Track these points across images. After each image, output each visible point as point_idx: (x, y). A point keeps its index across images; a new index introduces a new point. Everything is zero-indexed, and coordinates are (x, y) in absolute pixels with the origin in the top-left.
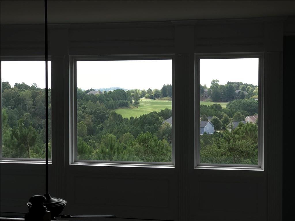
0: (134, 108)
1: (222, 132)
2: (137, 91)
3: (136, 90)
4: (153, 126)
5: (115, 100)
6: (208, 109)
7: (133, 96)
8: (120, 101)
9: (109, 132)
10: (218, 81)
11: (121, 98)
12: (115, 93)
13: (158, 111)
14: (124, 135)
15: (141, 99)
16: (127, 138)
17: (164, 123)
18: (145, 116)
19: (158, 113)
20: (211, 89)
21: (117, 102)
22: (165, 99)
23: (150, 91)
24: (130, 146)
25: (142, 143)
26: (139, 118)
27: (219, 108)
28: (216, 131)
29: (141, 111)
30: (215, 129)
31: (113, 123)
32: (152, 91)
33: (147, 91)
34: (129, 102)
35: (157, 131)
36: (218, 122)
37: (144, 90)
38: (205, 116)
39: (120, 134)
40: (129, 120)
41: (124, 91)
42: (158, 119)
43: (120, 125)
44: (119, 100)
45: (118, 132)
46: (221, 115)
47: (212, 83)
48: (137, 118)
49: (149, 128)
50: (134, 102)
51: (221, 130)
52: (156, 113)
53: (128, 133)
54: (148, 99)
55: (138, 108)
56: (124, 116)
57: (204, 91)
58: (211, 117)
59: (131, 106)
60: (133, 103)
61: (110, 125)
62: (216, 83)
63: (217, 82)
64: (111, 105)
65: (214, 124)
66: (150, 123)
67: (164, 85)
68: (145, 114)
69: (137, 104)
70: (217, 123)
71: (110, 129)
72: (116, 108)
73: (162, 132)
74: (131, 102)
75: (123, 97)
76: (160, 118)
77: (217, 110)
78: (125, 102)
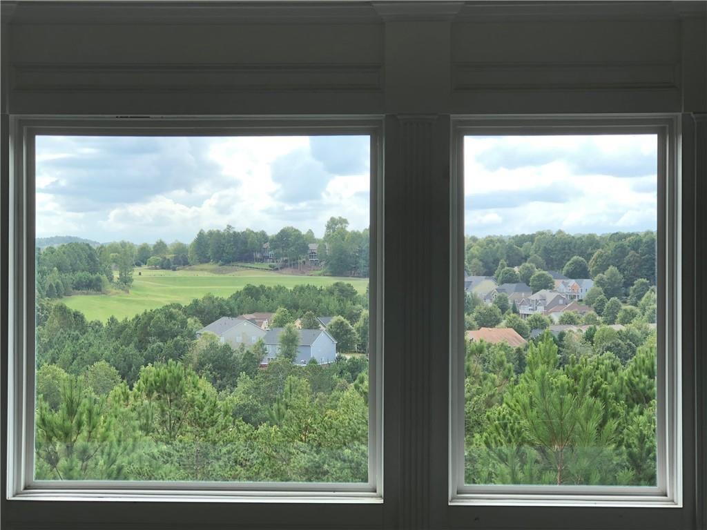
0: (117, 293)
1: (358, 356)
2: (127, 248)
3: (123, 245)
4: (170, 343)
5: (64, 273)
6: (320, 296)
7: (114, 262)
8: (79, 274)
9: (49, 360)
10: (345, 221)
11: (82, 267)
12: (64, 253)
13: (186, 301)
14: (91, 368)
15: (137, 270)
16: (98, 378)
17: (200, 334)
18: (149, 317)
19: (183, 306)
20: (326, 244)
21: (69, 277)
22: (202, 270)
23: (160, 247)
24: (122, 402)
25: (155, 394)
26: (133, 320)
27: (346, 293)
28: (343, 355)
29: (138, 302)
30: (338, 349)
31: (59, 334)
32: (168, 247)
33: (155, 246)
34: (104, 277)
35: (183, 357)
36: (348, 331)
37: (146, 244)
38: (310, 315)
39: (79, 364)
40: (104, 325)
41: (90, 248)
42: (184, 323)
43: (80, 342)
44: (77, 271)
45: (74, 359)
46: (355, 311)
47: (328, 227)
48: (128, 320)
49: (159, 347)
50: (118, 276)
51: (355, 352)
52: (178, 306)
53: (103, 362)
54: (156, 269)
55: (128, 292)
56: (89, 318)
57: (308, 248)
58: (327, 318)
59: (109, 287)
60: (115, 280)
61: (50, 342)
62: (339, 226)
63: (342, 224)
64: (54, 285)
65: (336, 336)
66: (163, 335)
67: (200, 233)
68: (148, 311)
69: (126, 282)
70: (343, 335)
71: (51, 351)
72: (68, 294)
73: (195, 360)
74: (111, 279)
75: (88, 262)
76: (190, 321)
77: (342, 300)
78: (94, 277)
